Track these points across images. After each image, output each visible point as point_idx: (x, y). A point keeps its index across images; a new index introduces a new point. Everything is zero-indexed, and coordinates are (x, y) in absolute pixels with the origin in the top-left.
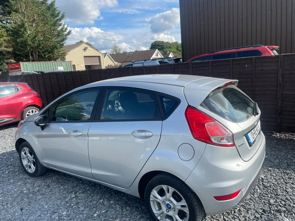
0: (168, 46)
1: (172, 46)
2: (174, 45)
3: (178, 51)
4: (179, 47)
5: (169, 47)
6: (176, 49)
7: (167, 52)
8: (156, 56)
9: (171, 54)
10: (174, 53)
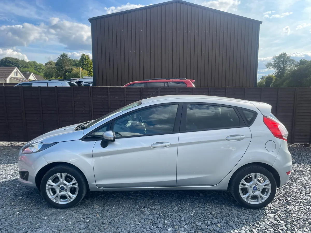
1: (29, 66)
2: (32, 65)
3: (37, 71)
4: (38, 68)
5: (26, 66)
6: (35, 70)
7: (27, 72)
8: (15, 75)
9: (32, 75)
10: (35, 74)
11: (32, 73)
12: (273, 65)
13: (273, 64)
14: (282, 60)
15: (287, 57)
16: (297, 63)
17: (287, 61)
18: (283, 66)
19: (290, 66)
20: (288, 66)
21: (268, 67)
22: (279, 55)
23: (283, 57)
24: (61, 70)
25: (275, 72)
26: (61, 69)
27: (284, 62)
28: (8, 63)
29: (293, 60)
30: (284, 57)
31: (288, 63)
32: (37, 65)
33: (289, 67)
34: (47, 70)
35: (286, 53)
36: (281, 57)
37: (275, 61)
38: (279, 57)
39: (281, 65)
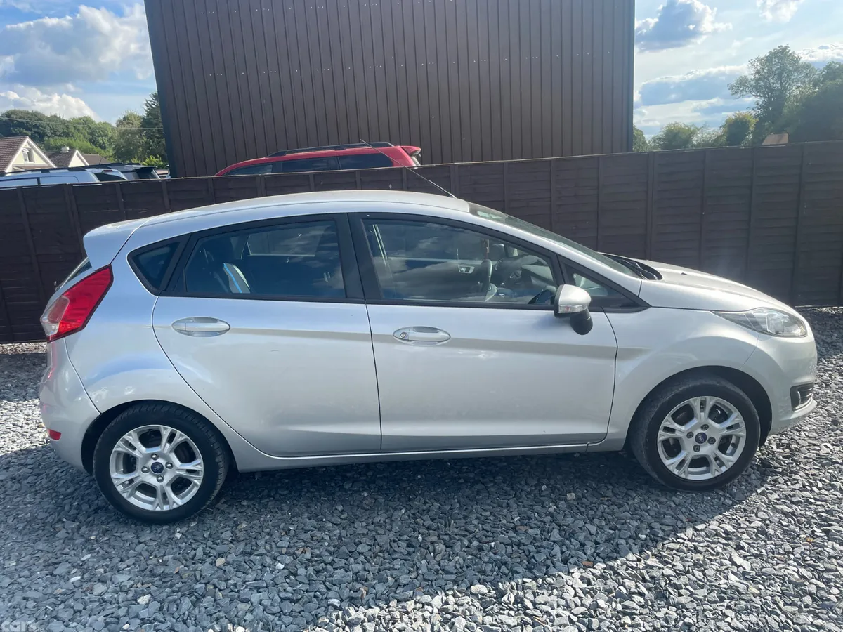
0: (61, 130)
1: (73, 131)
2: (80, 127)
3: (95, 145)
4: (98, 136)
5: (64, 132)
6: (90, 140)
7: (63, 149)
8: (26, 160)
9: (77, 154)
10: (87, 153)
11: (77, 151)
12: (752, 86)
13: (752, 83)
14: (778, 69)
15: (790, 57)
16: (819, 75)
17: (790, 71)
18: (781, 86)
19: (799, 85)
20: (795, 83)
21: (736, 93)
22: (768, 54)
23: (780, 59)
24: (158, 138)
25: (758, 104)
26: (158, 135)
27: (781, 74)
28: (15, 126)
29: (807, 67)
30: (782, 59)
31: (793, 77)
32: (93, 126)
33: (798, 87)
34: (121, 140)
35: (787, 47)
36: (774, 60)
37: (758, 72)
38: (768, 60)
39: (773, 83)
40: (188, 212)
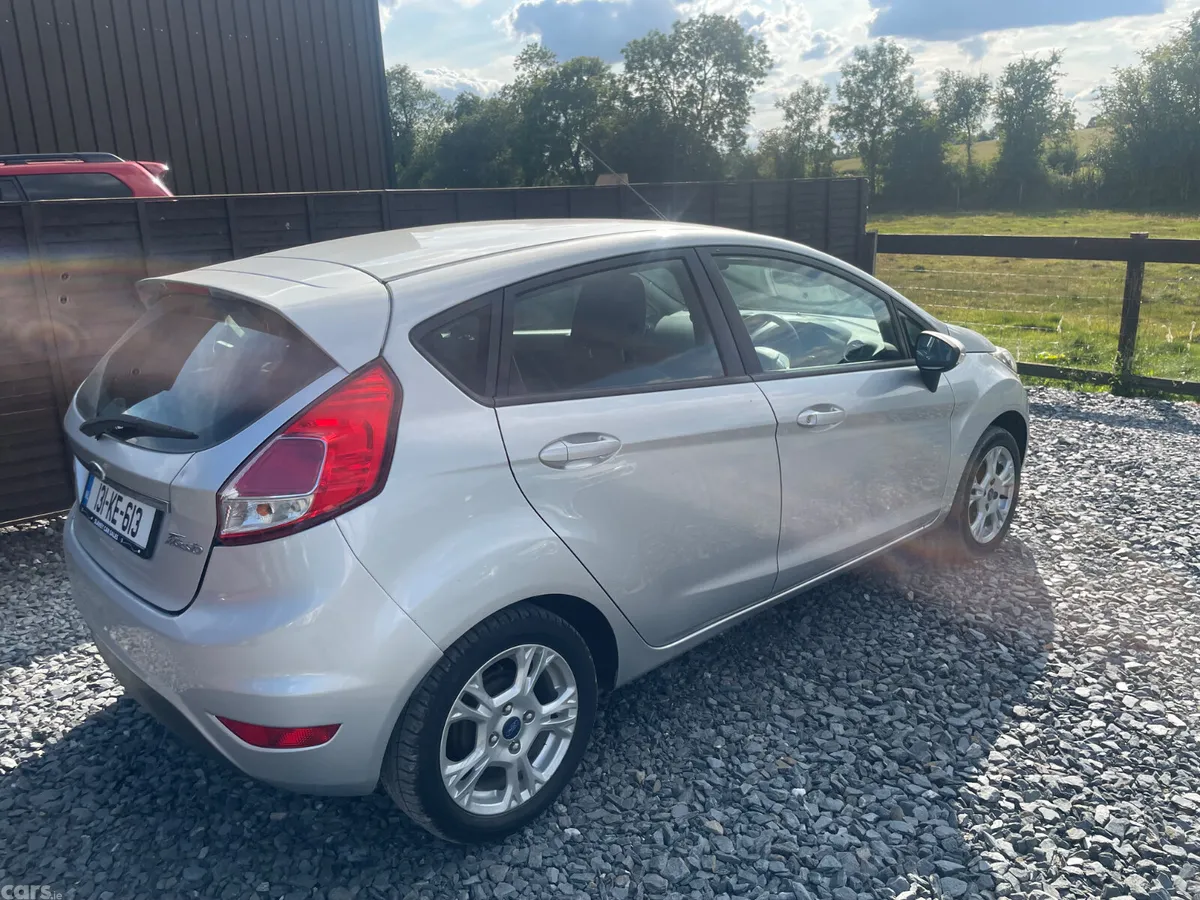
15: (412, 81)
16: (449, 107)
17: (414, 99)
18: (406, 116)
19: (427, 117)
20: (421, 116)
27: (406, 103)
29: (433, 95)
31: (418, 107)
33: (426, 121)
35: (406, 67)
39: (396, 113)
40: (447, 256)
